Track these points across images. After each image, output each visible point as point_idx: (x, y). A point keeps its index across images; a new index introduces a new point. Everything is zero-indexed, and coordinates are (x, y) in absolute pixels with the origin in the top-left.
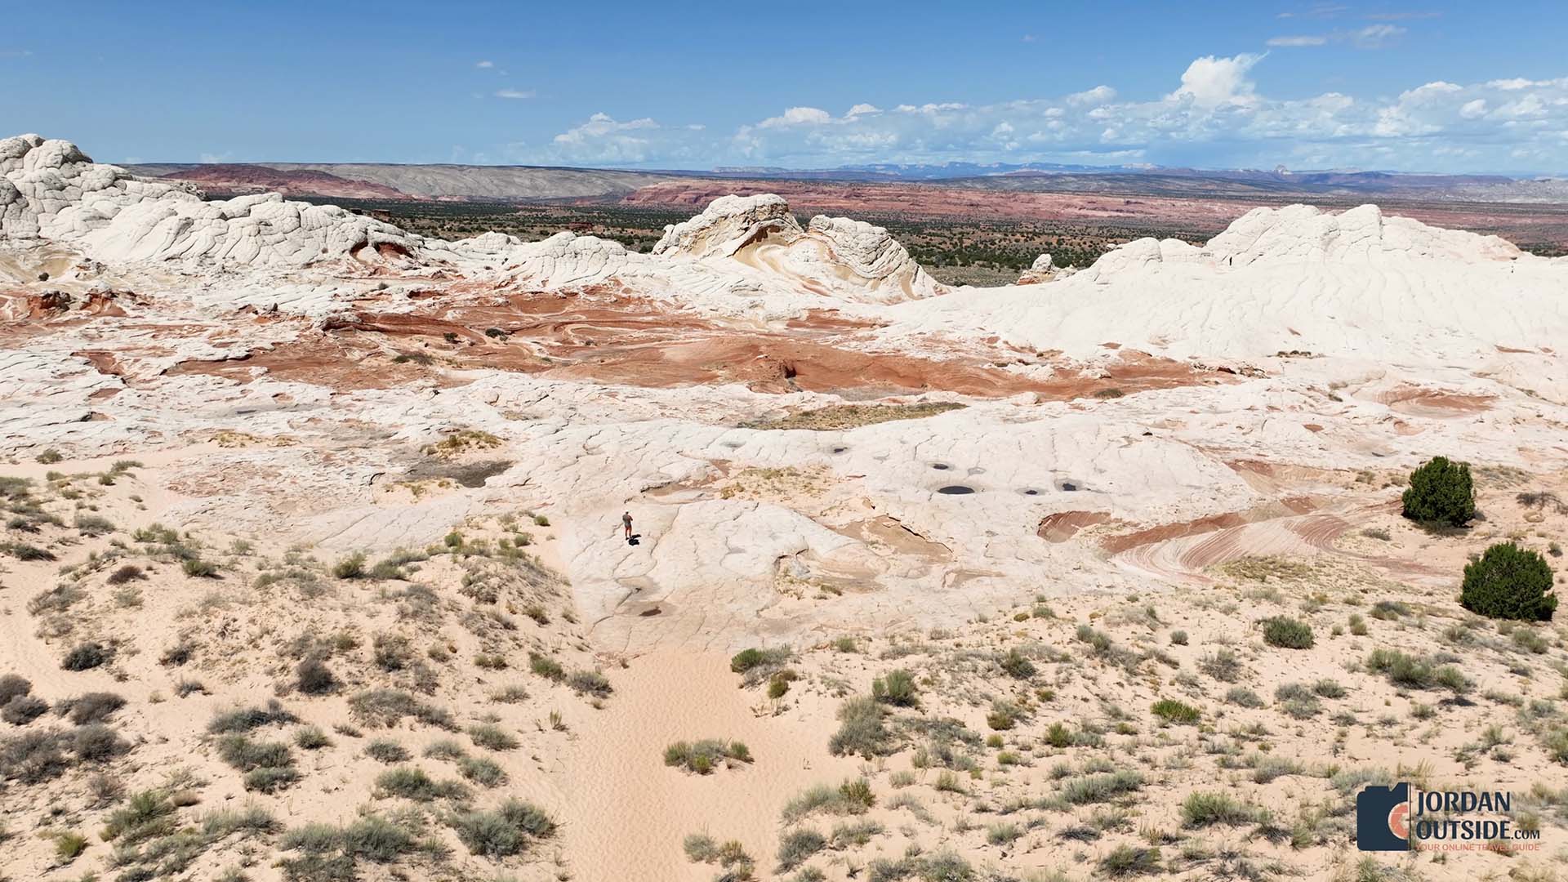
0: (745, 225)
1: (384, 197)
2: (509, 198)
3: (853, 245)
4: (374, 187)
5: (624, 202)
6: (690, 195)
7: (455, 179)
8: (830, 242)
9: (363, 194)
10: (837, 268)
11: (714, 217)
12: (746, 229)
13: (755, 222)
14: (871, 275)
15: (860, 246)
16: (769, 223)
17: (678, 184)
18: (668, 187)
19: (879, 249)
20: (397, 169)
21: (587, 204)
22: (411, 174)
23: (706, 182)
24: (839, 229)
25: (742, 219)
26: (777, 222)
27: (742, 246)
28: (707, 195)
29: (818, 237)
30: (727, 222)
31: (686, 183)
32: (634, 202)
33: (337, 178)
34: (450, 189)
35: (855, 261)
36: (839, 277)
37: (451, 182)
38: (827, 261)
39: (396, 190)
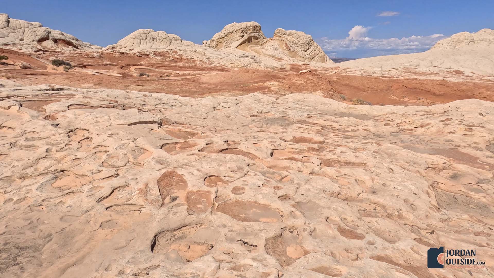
0: (242, 34)
3: (297, 42)
8: (286, 40)
10: (290, 53)
11: (226, 32)
12: (243, 36)
13: (247, 33)
14: (307, 57)
15: (301, 42)
16: (253, 34)
19: (309, 44)
24: (289, 35)
25: (240, 31)
26: (256, 34)
27: (241, 44)
29: (279, 38)
30: (233, 34)
35: (298, 50)
36: (291, 57)
38: (284, 50)
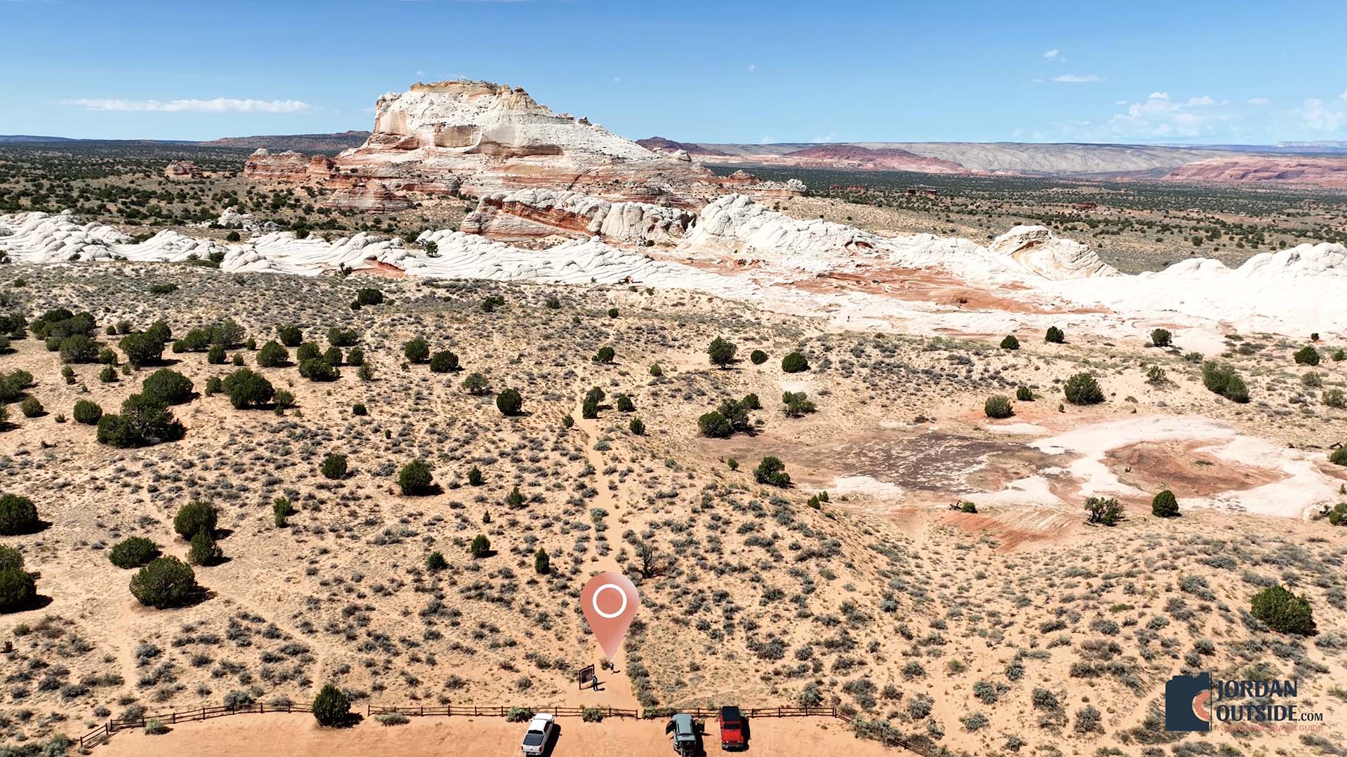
1: (949, 171)
2: (1058, 173)
4: (943, 162)
5: (1167, 177)
6: (1238, 171)
7: (1013, 155)
9: (932, 169)
17: (1226, 160)
18: (1215, 164)
20: (964, 148)
21: (1126, 180)
22: (975, 152)
23: (1258, 159)
28: (1255, 171)
31: (1235, 160)
32: (1178, 177)
33: (914, 155)
34: (1007, 165)
37: (1008, 158)
39: (960, 165)
